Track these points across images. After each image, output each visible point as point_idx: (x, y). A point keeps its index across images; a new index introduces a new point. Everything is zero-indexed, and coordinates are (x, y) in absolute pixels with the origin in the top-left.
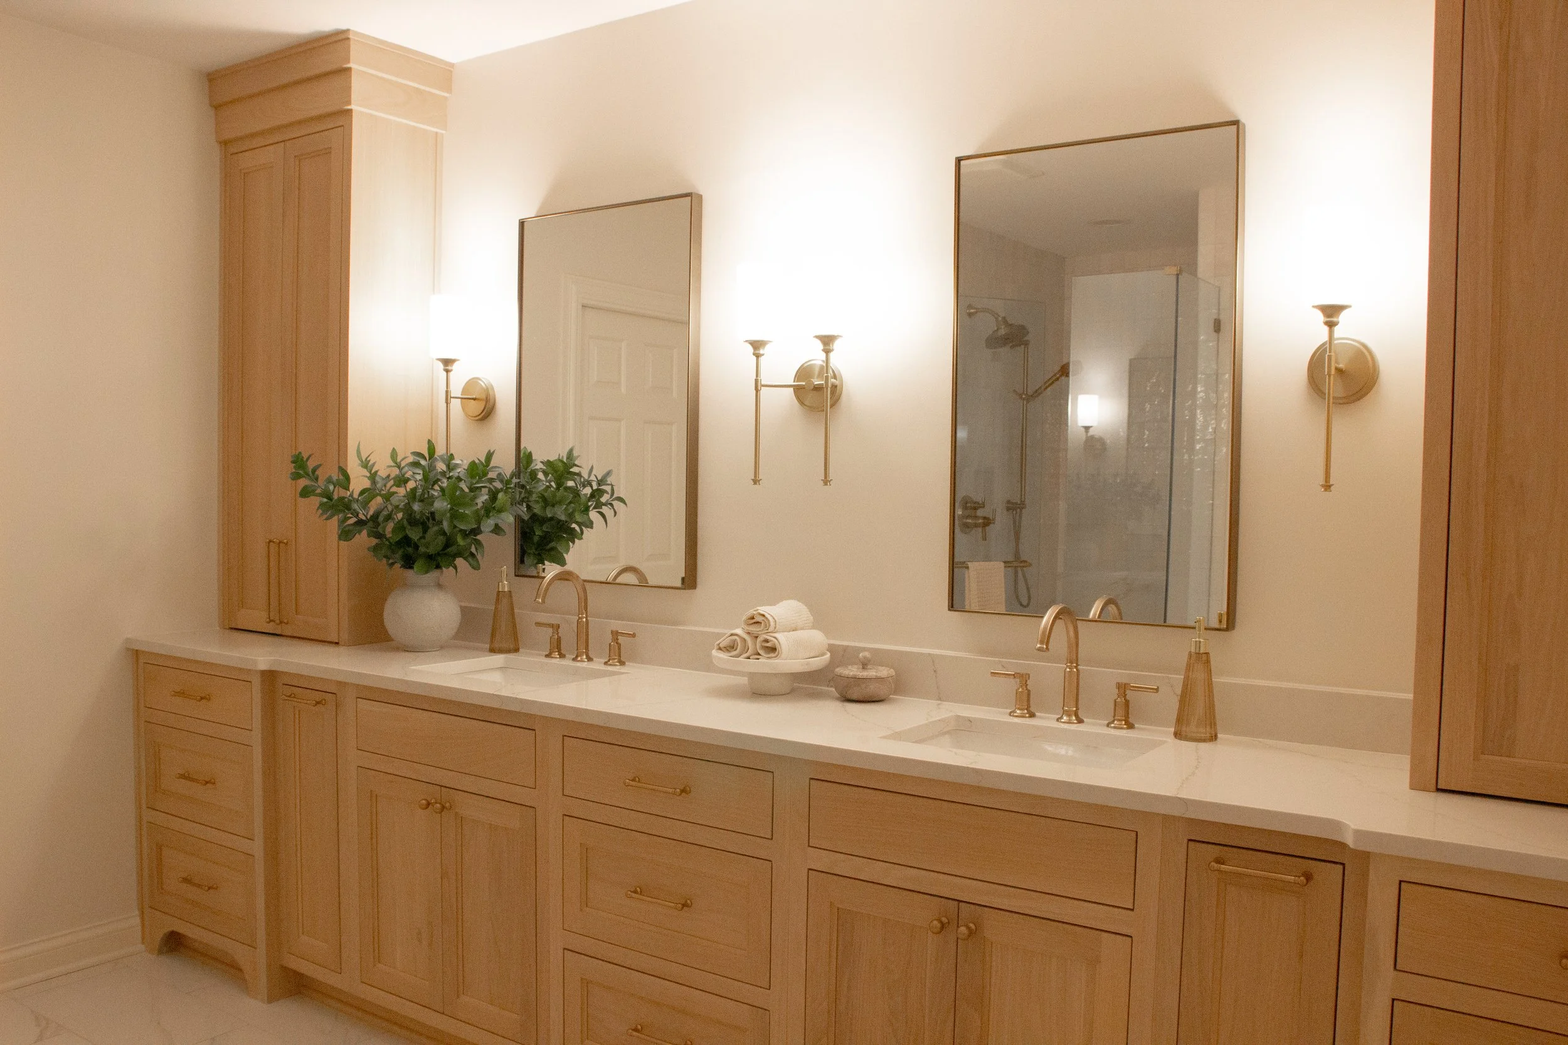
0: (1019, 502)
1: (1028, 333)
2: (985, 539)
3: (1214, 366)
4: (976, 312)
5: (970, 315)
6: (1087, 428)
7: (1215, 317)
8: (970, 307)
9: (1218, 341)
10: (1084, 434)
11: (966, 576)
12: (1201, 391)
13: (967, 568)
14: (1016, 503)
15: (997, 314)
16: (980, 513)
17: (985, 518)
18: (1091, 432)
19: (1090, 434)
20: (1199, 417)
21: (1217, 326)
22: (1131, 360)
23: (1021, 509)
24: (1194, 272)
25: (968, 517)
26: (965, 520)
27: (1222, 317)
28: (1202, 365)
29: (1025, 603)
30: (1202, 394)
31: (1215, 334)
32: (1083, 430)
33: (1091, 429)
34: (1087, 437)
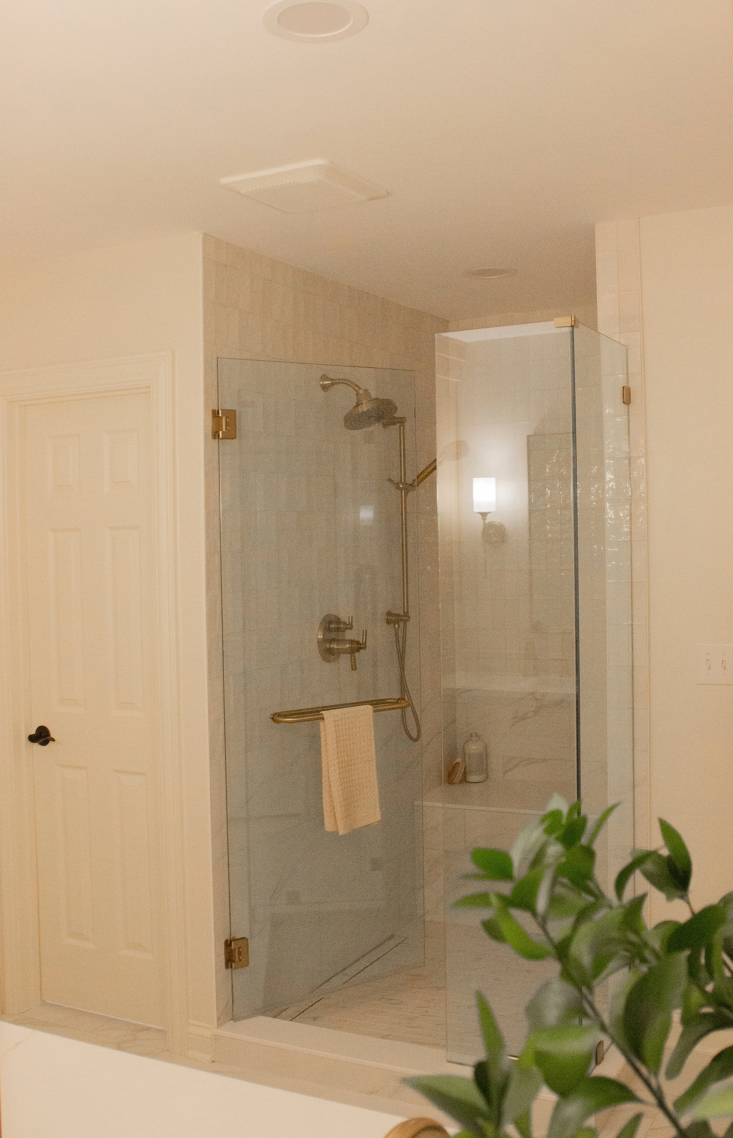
0: (402, 614)
1: (396, 408)
2: (354, 668)
3: (626, 448)
4: (332, 384)
5: (325, 388)
6: (484, 515)
7: (624, 384)
8: (324, 377)
9: (629, 415)
10: (482, 521)
11: (322, 729)
12: (611, 480)
13: (323, 719)
14: (398, 615)
15: (357, 386)
16: (349, 635)
17: (352, 642)
18: (489, 519)
19: (487, 521)
20: (608, 511)
21: (627, 396)
22: (529, 437)
23: (405, 622)
24: (593, 325)
25: (332, 640)
26: (328, 646)
27: (632, 385)
28: (609, 448)
29: (415, 736)
30: (612, 484)
31: (625, 406)
32: (480, 516)
33: (489, 516)
34: (484, 524)
